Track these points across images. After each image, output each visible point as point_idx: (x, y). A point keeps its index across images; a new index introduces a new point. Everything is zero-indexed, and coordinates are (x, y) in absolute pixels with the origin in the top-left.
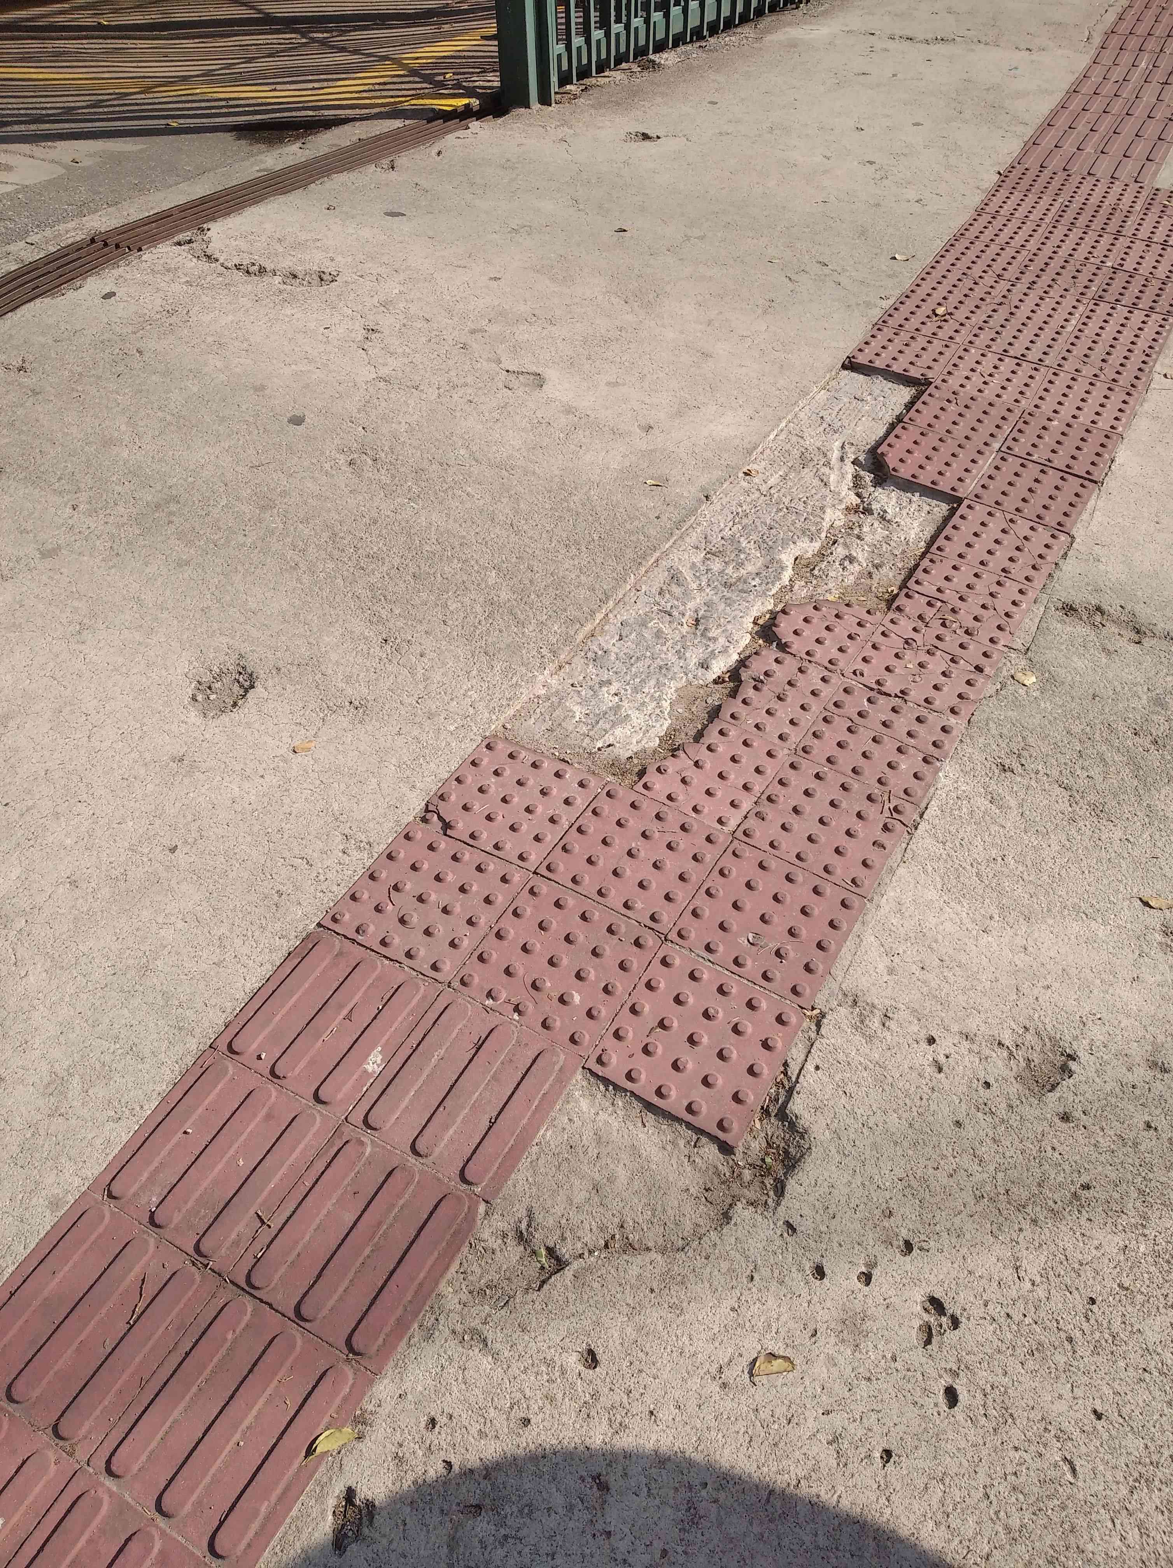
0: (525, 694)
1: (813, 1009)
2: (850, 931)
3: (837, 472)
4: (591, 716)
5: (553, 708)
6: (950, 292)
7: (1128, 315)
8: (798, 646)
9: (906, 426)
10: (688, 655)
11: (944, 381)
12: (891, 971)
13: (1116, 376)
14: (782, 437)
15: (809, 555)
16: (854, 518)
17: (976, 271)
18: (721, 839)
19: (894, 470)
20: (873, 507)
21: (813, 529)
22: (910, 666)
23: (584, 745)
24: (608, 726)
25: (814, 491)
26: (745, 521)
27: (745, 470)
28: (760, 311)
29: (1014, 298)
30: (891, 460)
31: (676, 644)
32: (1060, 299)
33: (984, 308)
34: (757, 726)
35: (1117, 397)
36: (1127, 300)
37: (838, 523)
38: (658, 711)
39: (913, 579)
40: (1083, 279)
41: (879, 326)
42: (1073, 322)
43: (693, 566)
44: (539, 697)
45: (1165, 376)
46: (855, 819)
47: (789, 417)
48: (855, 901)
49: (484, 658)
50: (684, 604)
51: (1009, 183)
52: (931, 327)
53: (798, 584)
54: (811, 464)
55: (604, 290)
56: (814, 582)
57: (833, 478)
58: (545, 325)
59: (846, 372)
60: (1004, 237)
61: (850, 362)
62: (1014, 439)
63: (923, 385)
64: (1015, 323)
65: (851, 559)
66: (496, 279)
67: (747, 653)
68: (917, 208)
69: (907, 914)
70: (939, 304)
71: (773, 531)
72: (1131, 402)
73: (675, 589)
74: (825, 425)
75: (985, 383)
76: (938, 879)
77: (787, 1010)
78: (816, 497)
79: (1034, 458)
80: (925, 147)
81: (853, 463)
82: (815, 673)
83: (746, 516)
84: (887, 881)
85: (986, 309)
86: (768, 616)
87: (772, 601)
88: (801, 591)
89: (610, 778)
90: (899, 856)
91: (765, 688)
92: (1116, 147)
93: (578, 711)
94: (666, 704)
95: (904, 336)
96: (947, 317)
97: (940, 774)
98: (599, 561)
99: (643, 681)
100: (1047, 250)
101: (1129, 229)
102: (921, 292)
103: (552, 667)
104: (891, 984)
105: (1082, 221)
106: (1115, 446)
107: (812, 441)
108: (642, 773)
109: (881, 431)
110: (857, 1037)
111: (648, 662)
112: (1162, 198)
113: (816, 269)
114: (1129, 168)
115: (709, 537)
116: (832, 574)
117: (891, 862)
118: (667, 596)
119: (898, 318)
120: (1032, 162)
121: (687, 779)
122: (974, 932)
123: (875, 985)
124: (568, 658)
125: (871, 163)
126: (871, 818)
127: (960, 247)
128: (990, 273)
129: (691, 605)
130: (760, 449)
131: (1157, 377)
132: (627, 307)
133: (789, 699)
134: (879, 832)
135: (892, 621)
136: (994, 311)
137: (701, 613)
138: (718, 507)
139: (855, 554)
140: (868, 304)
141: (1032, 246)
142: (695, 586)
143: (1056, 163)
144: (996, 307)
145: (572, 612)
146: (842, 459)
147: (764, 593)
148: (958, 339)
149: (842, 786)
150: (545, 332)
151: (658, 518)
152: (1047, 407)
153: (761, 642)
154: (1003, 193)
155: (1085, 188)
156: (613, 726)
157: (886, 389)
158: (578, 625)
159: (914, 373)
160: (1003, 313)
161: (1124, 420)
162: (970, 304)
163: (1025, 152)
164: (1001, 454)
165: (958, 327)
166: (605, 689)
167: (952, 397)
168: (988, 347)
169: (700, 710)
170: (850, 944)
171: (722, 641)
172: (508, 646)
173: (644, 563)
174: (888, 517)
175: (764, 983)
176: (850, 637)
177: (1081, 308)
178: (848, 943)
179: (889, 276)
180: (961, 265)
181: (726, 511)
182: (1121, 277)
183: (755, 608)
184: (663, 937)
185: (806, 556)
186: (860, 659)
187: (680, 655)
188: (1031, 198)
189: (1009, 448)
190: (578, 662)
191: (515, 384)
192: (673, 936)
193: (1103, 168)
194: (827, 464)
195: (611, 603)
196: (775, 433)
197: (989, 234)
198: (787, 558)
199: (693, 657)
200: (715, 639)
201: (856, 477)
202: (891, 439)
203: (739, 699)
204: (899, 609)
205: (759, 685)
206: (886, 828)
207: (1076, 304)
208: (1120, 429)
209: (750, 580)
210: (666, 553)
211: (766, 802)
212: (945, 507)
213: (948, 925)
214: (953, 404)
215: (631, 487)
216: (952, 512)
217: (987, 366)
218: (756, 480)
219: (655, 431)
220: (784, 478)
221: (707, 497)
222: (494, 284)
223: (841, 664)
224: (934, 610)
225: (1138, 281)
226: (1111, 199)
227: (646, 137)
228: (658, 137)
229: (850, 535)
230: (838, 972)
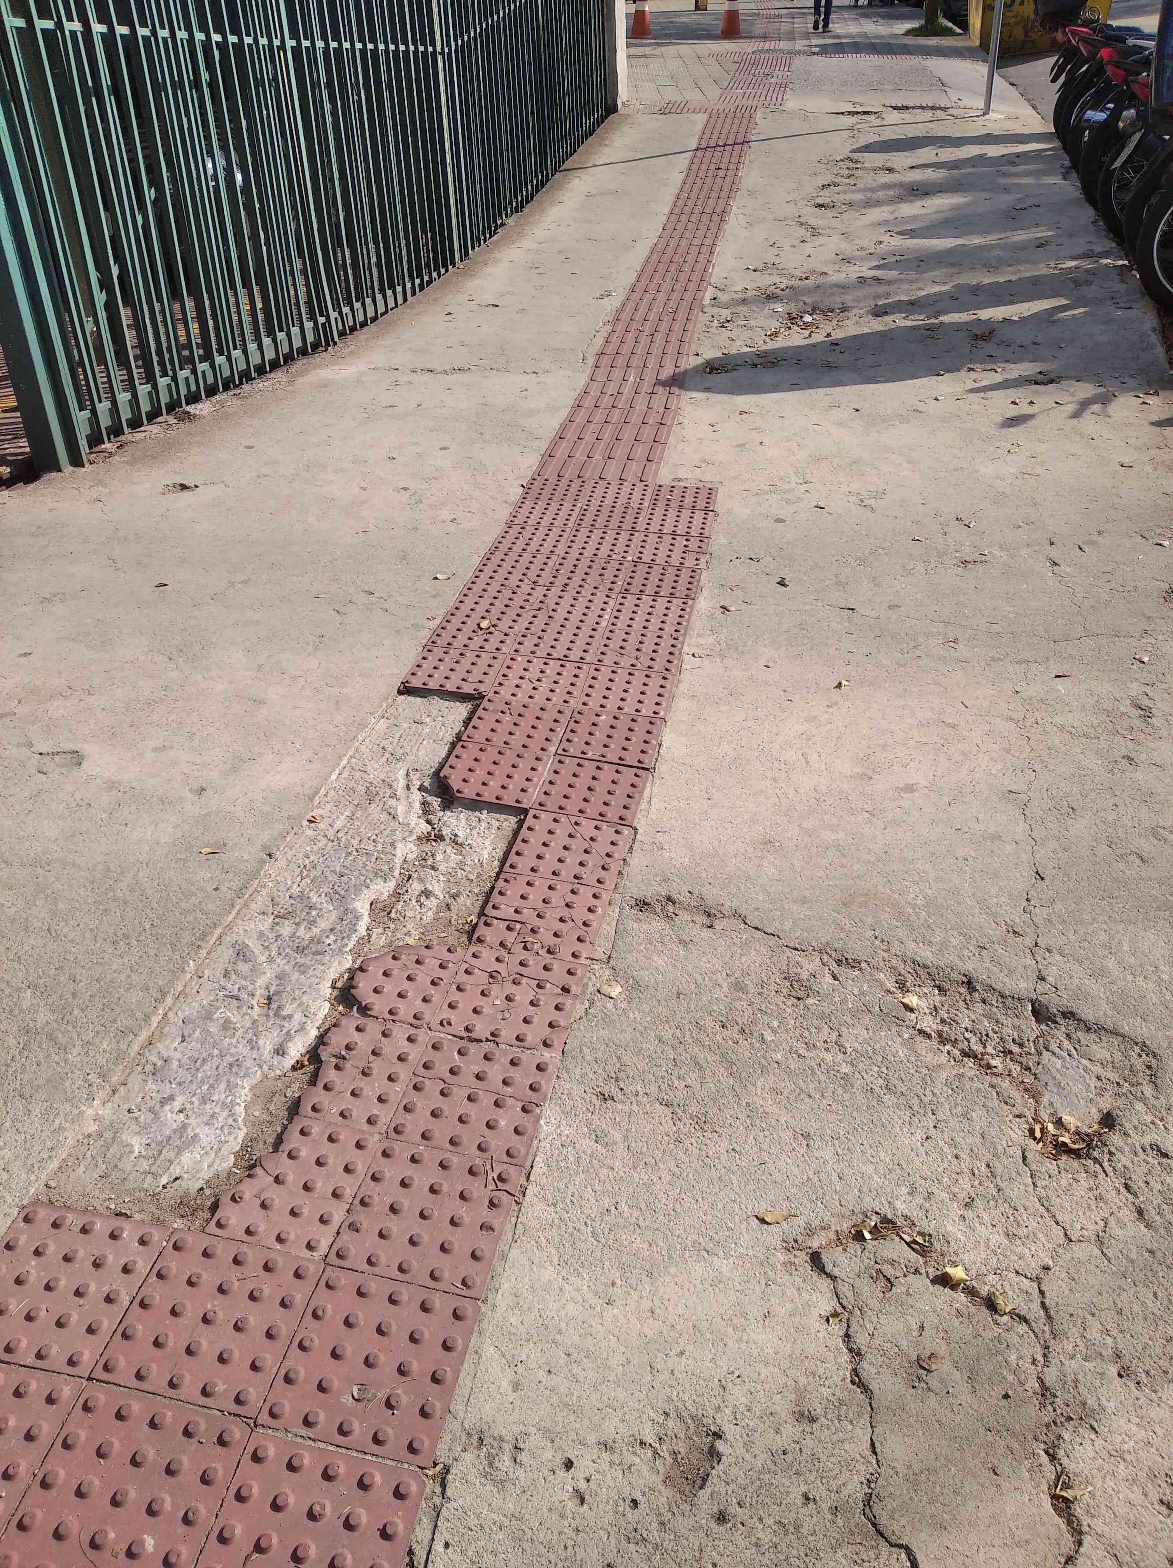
0: (70, 1138)
1: (435, 1464)
2: (466, 1347)
3: (404, 802)
4: (153, 1145)
5: (107, 1147)
6: (491, 604)
7: (653, 603)
8: (379, 1006)
9: (465, 744)
10: (261, 1042)
11: (496, 692)
12: (516, 1386)
13: (651, 663)
14: (345, 774)
15: (385, 896)
16: (427, 847)
17: (514, 581)
18: (312, 1270)
19: (458, 791)
20: (444, 833)
21: (385, 868)
22: (497, 1002)
23: (146, 1186)
24: (172, 1155)
25: (383, 826)
26: (314, 873)
27: (309, 817)
28: (310, 648)
29: (551, 602)
30: (455, 783)
31: (246, 1032)
32: (591, 597)
33: (524, 615)
34: (342, 1114)
35: (654, 683)
36: (650, 590)
37: (410, 857)
38: (230, 1121)
39: (490, 904)
40: (609, 575)
41: (429, 647)
42: (606, 617)
43: (261, 935)
44: (89, 1136)
45: (693, 655)
46: (459, 1201)
47: (350, 753)
48: (468, 1307)
49: (19, 1103)
50: (253, 982)
51: (533, 494)
52: (478, 640)
53: (377, 931)
54: (377, 799)
56: (392, 926)
57: (400, 809)
58: (83, 697)
59: (402, 697)
60: (534, 545)
61: (405, 686)
62: (568, 740)
63: (477, 699)
64: (555, 626)
65: (427, 893)
66: (26, 655)
67: (327, 1025)
68: (451, 528)
69: (525, 1307)
70: (483, 618)
71: (344, 879)
72: (668, 686)
73: (243, 968)
74: (387, 755)
75: (534, 688)
76: (554, 1252)
77: (405, 1478)
78: (385, 833)
79: (589, 756)
80: (454, 469)
81: (419, 789)
82: (400, 1034)
83: (314, 867)
84: (500, 1270)
85: (527, 616)
86: (346, 976)
87: (350, 957)
88: (380, 939)
89: (178, 1224)
90: (510, 1235)
91: (348, 1065)
92: (619, 454)
93: (137, 1144)
94: (240, 1110)
95: (454, 653)
96: (492, 629)
97: (542, 1122)
98: (152, 953)
99: (212, 1087)
100: (574, 553)
101: (641, 525)
102: (465, 606)
103: (103, 1094)
104: (518, 1403)
105: (601, 523)
106: (660, 731)
107: (376, 772)
108: (215, 1207)
109: (443, 752)
110: (488, 1488)
111: (216, 1061)
112: (664, 493)
113: (363, 598)
114: (633, 470)
115: (276, 899)
116: (410, 914)
117: (503, 1246)
118: (234, 977)
119: (447, 635)
120: (550, 473)
121: (267, 1203)
122: (598, 1308)
123: (499, 1410)
124: (122, 1078)
125: (405, 489)
126: (475, 1195)
127: (496, 559)
128: (526, 580)
129: (261, 982)
130: (323, 791)
131: (687, 658)
133: (375, 1072)
134: (485, 1211)
135: (474, 955)
136: (534, 617)
137: (273, 989)
138: (284, 863)
139: (430, 888)
140: (415, 626)
141: (560, 550)
142: (264, 958)
143: (570, 472)
144: (535, 613)
145: (124, 1021)
146: (408, 788)
147: (340, 950)
148: (504, 649)
149: (441, 1164)
151: (216, 889)
152: (594, 703)
153: (341, 1008)
154: (529, 504)
155: (599, 492)
156: (179, 1154)
157: (443, 709)
158: (132, 1036)
159: (467, 689)
160: (542, 617)
161: (664, 704)
162: (511, 613)
163: (543, 465)
164: (558, 758)
165: (503, 638)
166: (167, 1108)
167: (505, 708)
168: (533, 652)
169: (279, 1107)
170: (468, 1365)
171: (298, 1017)
172: (49, 1081)
173: (203, 944)
174: (460, 840)
175: (375, 1449)
176: (433, 983)
177: (612, 603)
178: (465, 1365)
179: (434, 597)
180: (499, 577)
181: (293, 866)
182: (641, 569)
183: (332, 969)
184: (251, 1422)
185: (382, 899)
186: (445, 1006)
187: (253, 1045)
188: (554, 505)
189: (564, 750)
190: (135, 1080)
191: (50, 766)
192: (264, 1418)
193: (612, 472)
194: (394, 796)
195: (169, 1000)
196: (337, 771)
197: (520, 544)
198: (362, 906)
199: (267, 1044)
200: (290, 1017)
201: (425, 804)
202: (452, 760)
203: (320, 1085)
204: (480, 940)
205: (341, 1064)
206: (492, 1204)
207: (606, 599)
208: (662, 713)
209: (324, 939)
210: (230, 927)
211: (360, 1208)
212: (513, 820)
213: (570, 1307)
214: (508, 714)
215: (185, 861)
216: (520, 824)
217: (534, 672)
218: (322, 826)
219: (209, 793)
220: (351, 818)
221: (270, 855)
222: (24, 660)
223: (427, 1017)
224: (515, 934)
225: (657, 570)
226: (621, 502)
227: (184, 487)
228: (196, 486)
229: (424, 867)
230: (458, 1407)
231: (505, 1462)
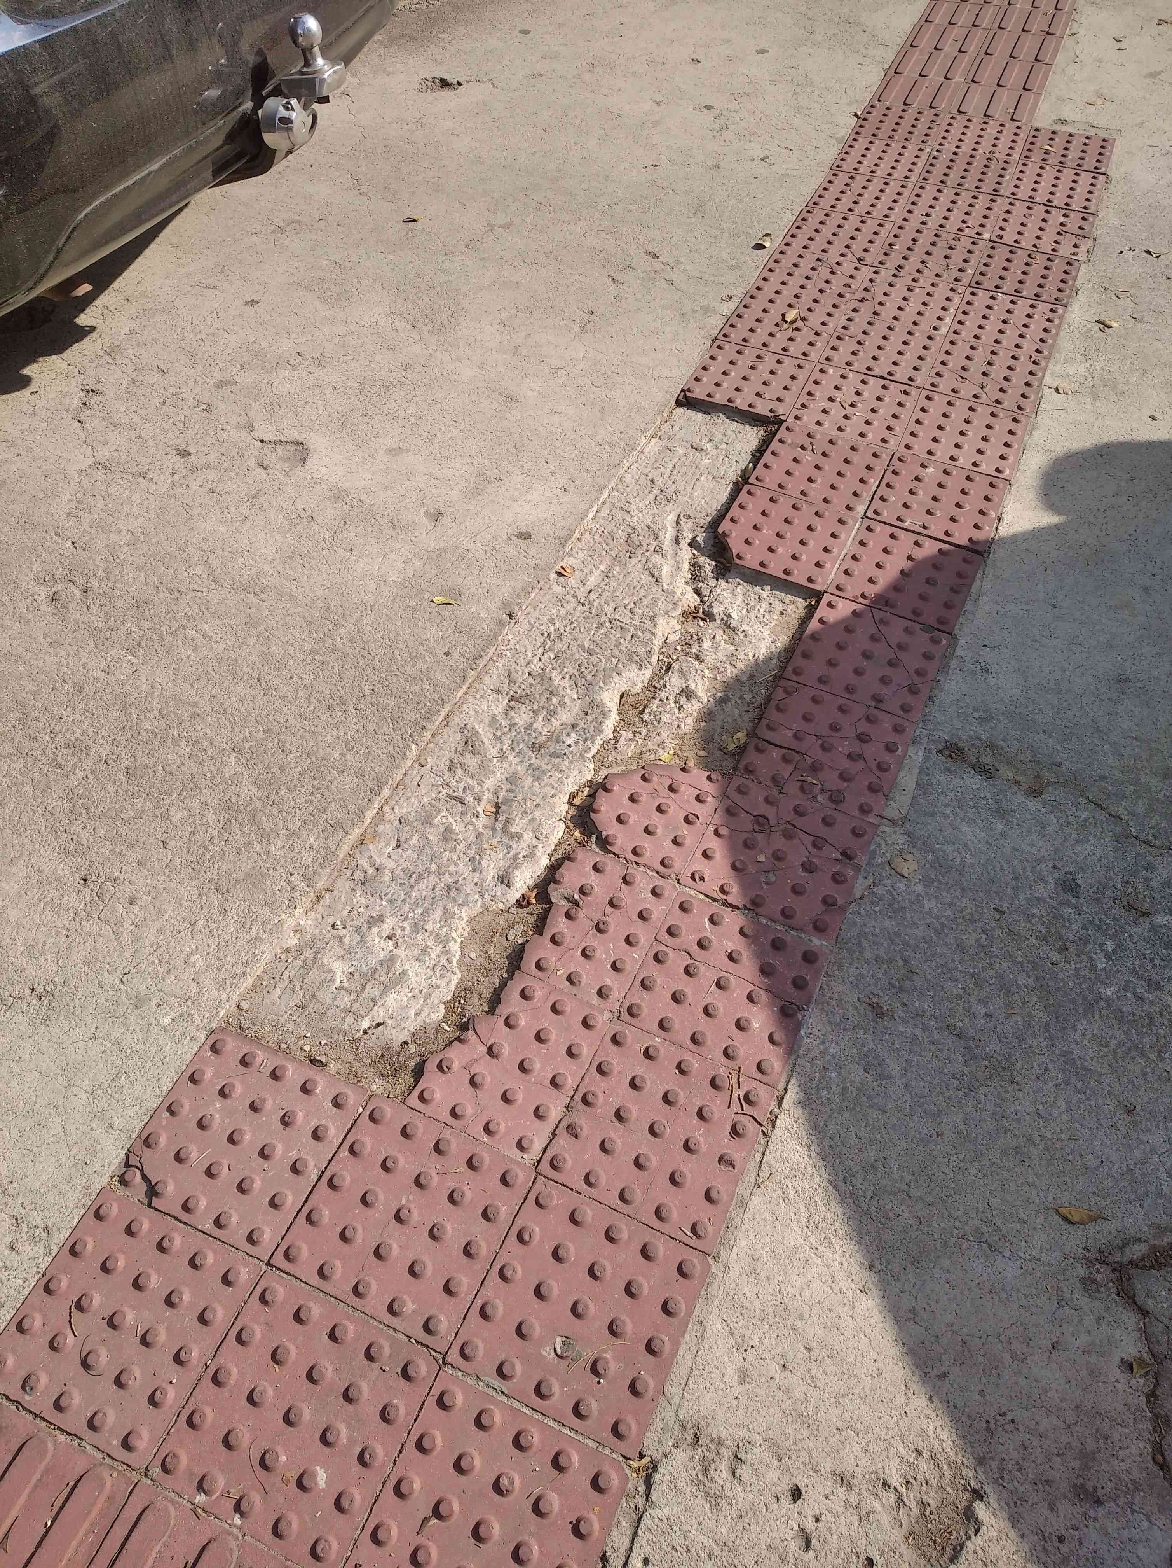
0: (268, 951)
1: (641, 1456)
2: (689, 1314)
3: (671, 562)
4: (357, 974)
5: (306, 969)
6: (802, 287)
7: (1011, 306)
8: (622, 840)
9: (753, 489)
10: (484, 864)
11: (797, 418)
12: (744, 1377)
13: (1000, 396)
14: (605, 513)
15: (638, 689)
16: (692, 627)
17: (833, 255)
18: (521, 1176)
19: (739, 557)
20: (715, 611)
21: (642, 651)
22: (762, 858)
23: (345, 1027)
24: (376, 993)
25: (642, 592)
26: (558, 646)
27: (558, 568)
28: (577, 328)
29: (878, 291)
30: (735, 545)
31: (469, 847)
32: (931, 289)
33: (842, 307)
34: (569, 979)
35: (1002, 424)
36: (1009, 286)
37: (673, 638)
38: (444, 959)
39: (764, 722)
40: (957, 258)
41: (719, 341)
42: (948, 320)
43: (494, 720)
44: (288, 950)
45: (1057, 390)
46: (695, 1120)
47: (613, 484)
48: (695, 1262)
49: (215, 898)
50: (481, 783)
51: (869, 128)
52: (781, 338)
53: (626, 735)
54: (639, 551)
55: (387, 310)
56: (644, 731)
57: (666, 570)
58: (312, 368)
59: (681, 410)
60: (863, 205)
61: (685, 396)
62: (882, 499)
63: (773, 423)
64: (879, 328)
65: (688, 693)
66: (253, 303)
67: (559, 854)
68: (761, 169)
69: (763, 1275)
70: (790, 306)
71: (593, 659)
72: (1019, 433)
73: (471, 761)
74: (656, 491)
75: (846, 417)
76: (803, 1208)
77: (606, 1468)
78: (646, 601)
79: (906, 525)
80: (773, 82)
81: (690, 545)
82: (644, 881)
83: (559, 637)
84: (738, 1220)
85: (846, 308)
86: (586, 790)
87: (592, 766)
88: (628, 749)
89: (377, 1086)
90: (753, 1175)
91: (581, 914)
92: (988, 76)
93: (340, 970)
94: (455, 947)
95: (750, 355)
96: (799, 324)
97: (802, 1032)
98: (371, 727)
99: (426, 912)
100: (915, 221)
101: (1006, 189)
102: (769, 289)
103: (306, 902)
104: (743, 1399)
105: (954, 177)
106: (1002, 498)
107: (640, 517)
108: (418, 1072)
109: (723, 496)
110: (699, 1501)
111: (433, 879)
112: (1042, 141)
113: (643, 263)
114: (1005, 100)
115: (514, 674)
116: (665, 718)
117: (743, 1189)
118: (460, 772)
119: (742, 327)
120: (894, 98)
121: (478, 1080)
122: (850, 1294)
123: (721, 1405)
124: (329, 883)
125: (709, 108)
126: (716, 1116)
127: (813, 221)
128: (850, 255)
129: (490, 783)
130: (577, 535)
131: (1048, 393)
132: (415, 335)
133: (611, 929)
134: (726, 1139)
135: (739, 791)
136: (855, 310)
137: (502, 795)
138: (526, 626)
139: (692, 686)
140: (706, 310)
141: (897, 216)
142: (494, 752)
143: (920, 99)
144: (857, 305)
145: (335, 813)
146: (677, 541)
147: (582, 756)
148: (813, 356)
149: (679, 1067)
150: (312, 378)
151: (447, 654)
152: (920, 447)
153: (577, 834)
154: (862, 143)
155: (956, 131)
156: (384, 992)
157: (729, 432)
158: (342, 832)
159: (762, 408)
160: (866, 311)
161: (1011, 458)
162: (827, 301)
163: (886, 85)
164: (867, 522)
165: (813, 338)
166: (375, 930)
167: (807, 442)
168: (849, 364)
169: (498, 952)
170: (689, 1337)
171: (528, 837)
172: (248, 875)
173: (429, 726)
174: (734, 624)
175: (575, 1422)
176: (687, 820)
177: (957, 300)
178: (687, 1336)
179: (732, 268)
180: (815, 247)
181: (535, 633)
182: (1002, 253)
183: (571, 779)
184: (440, 1357)
185: (634, 691)
186: (699, 854)
187: (475, 865)
188: (895, 146)
189: (876, 512)
190: (342, 887)
191: (271, 459)
192: (454, 1356)
193: (975, 103)
194: (659, 550)
195: (386, 792)
196: (595, 509)
197: (846, 201)
198: (610, 699)
199: (491, 869)
200: (518, 836)
201: (695, 566)
202: (735, 511)
203: (548, 935)
204: (749, 771)
205: (573, 912)
206: (735, 1132)
207: (950, 294)
208: (1007, 472)
209: (564, 737)
210: (459, 705)
211: (581, 1106)
212: (801, 603)
213: (816, 1285)
214: (809, 452)
215: (414, 609)
216: (811, 611)
217: (846, 395)
218: (572, 582)
219: (446, 521)
220: (606, 575)
221: (510, 615)
222: (250, 310)
223: (677, 865)
224: (791, 767)
225: (1021, 257)
226: (985, 146)
227: (445, 83)
228: (459, 84)
229: (687, 654)
230: (673, 1389)
231: (722, 1473)
